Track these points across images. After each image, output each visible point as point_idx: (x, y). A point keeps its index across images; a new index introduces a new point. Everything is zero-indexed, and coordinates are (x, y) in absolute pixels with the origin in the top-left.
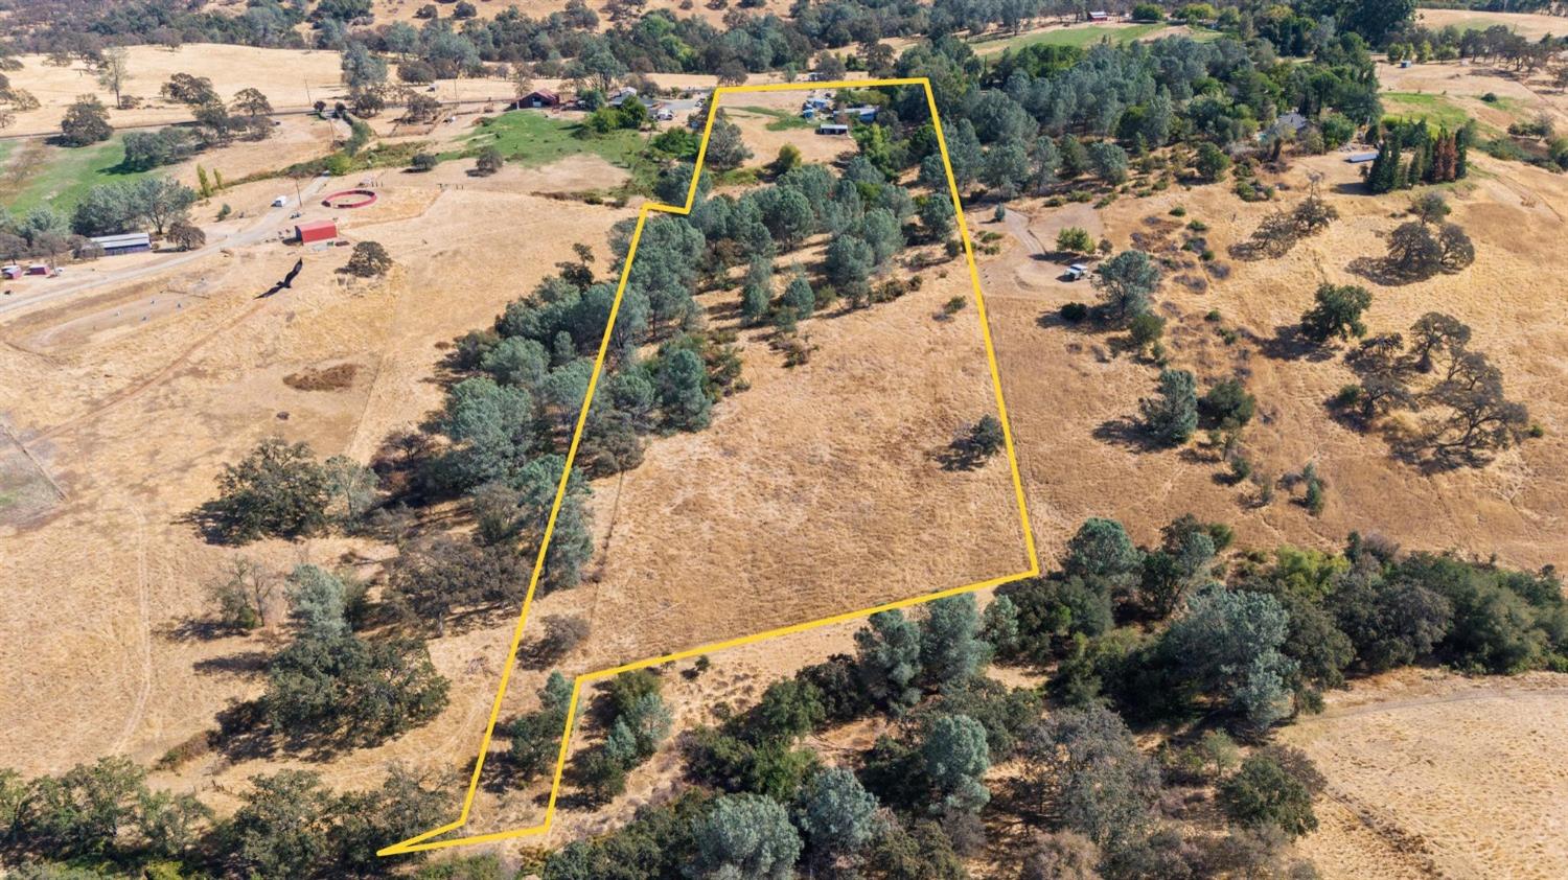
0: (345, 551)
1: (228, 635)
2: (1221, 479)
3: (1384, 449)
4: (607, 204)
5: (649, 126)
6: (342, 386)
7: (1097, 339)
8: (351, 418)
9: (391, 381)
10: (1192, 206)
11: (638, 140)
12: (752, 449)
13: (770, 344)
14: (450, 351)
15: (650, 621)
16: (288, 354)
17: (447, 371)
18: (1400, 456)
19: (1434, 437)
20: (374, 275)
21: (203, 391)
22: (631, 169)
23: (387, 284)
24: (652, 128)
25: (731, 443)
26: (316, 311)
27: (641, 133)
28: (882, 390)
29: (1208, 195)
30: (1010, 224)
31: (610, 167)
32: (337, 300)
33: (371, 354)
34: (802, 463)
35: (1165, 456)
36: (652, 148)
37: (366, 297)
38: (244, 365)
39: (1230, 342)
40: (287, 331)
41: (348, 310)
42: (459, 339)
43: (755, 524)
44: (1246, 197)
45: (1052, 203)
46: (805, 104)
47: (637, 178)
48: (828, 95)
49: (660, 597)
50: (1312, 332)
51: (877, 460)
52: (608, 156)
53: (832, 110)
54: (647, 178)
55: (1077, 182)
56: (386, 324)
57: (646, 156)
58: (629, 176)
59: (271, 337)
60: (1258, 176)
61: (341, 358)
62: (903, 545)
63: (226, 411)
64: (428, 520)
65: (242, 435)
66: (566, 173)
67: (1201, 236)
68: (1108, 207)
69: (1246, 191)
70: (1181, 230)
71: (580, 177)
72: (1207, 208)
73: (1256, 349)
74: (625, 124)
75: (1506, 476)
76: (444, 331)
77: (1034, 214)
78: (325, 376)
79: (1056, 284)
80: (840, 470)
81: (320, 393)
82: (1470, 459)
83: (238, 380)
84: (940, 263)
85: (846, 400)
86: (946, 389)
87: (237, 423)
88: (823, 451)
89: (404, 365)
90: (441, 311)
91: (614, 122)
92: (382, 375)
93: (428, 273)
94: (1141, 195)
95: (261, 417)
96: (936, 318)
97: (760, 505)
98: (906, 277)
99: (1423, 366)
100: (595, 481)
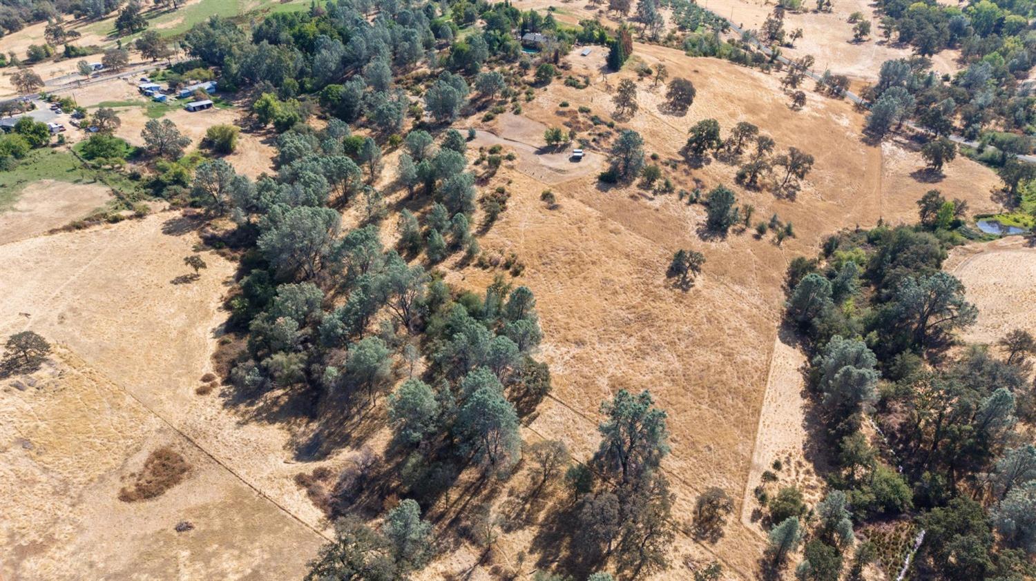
2: (758, 237)
3: (772, 196)
4: (130, 218)
5: (55, 140)
6: (183, 471)
7: (634, 188)
8: (241, 489)
9: (214, 441)
10: (565, 100)
11: (61, 156)
12: (588, 334)
13: (475, 266)
14: (216, 391)
15: (719, 464)
16: (82, 477)
17: (242, 407)
18: (779, 196)
19: (776, 183)
20: (43, 365)
21: (69, 560)
22: (99, 182)
23: (66, 367)
24: (61, 142)
25: (570, 337)
26: (43, 425)
27: (57, 149)
28: (594, 263)
29: (560, 90)
30: (484, 139)
31: (78, 187)
32: (45, 404)
33: (160, 431)
34: (625, 327)
35: (731, 237)
36: (89, 159)
37: (68, 386)
38: (59, 513)
39: (674, 167)
40: (45, 458)
41: (73, 407)
42: (207, 378)
43: (662, 375)
44: (578, 87)
45: (488, 118)
46: (142, 91)
47: (116, 188)
48: (143, 80)
49: (700, 448)
50: (695, 150)
51: (653, 304)
52: (60, 177)
53: (171, 91)
54: (126, 185)
55: (473, 101)
56: (129, 400)
57: (94, 167)
58: (108, 189)
59: (37, 472)
60: (565, 75)
61: (138, 450)
62: (729, 342)
63: (125, 560)
64: (452, 515)
65: (181, 566)
66: (46, 204)
67: (593, 115)
68: (524, 112)
69: (572, 83)
70: (579, 114)
71: (67, 203)
72: (571, 98)
73: (686, 167)
74: (35, 145)
75: (809, 189)
76: (184, 379)
77: (486, 128)
78: (154, 473)
79: (575, 165)
80: (646, 319)
81: (177, 489)
82: (794, 187)
83: (80, 529)
84: (493, 174)
85: (585, 278)
86: (620, 247)
87: (156, 563)
88: (623, 314)
89: (201, 424)
90: (153, 365)
91: (25, 145)
92: (200, 442)
93: (84, 340)
94: (529, 100)
95: (165, 542)
96: (550, 209)
97: (646, 363)
98: (487, 191)
99: (738, 152)
100: (538, 408)
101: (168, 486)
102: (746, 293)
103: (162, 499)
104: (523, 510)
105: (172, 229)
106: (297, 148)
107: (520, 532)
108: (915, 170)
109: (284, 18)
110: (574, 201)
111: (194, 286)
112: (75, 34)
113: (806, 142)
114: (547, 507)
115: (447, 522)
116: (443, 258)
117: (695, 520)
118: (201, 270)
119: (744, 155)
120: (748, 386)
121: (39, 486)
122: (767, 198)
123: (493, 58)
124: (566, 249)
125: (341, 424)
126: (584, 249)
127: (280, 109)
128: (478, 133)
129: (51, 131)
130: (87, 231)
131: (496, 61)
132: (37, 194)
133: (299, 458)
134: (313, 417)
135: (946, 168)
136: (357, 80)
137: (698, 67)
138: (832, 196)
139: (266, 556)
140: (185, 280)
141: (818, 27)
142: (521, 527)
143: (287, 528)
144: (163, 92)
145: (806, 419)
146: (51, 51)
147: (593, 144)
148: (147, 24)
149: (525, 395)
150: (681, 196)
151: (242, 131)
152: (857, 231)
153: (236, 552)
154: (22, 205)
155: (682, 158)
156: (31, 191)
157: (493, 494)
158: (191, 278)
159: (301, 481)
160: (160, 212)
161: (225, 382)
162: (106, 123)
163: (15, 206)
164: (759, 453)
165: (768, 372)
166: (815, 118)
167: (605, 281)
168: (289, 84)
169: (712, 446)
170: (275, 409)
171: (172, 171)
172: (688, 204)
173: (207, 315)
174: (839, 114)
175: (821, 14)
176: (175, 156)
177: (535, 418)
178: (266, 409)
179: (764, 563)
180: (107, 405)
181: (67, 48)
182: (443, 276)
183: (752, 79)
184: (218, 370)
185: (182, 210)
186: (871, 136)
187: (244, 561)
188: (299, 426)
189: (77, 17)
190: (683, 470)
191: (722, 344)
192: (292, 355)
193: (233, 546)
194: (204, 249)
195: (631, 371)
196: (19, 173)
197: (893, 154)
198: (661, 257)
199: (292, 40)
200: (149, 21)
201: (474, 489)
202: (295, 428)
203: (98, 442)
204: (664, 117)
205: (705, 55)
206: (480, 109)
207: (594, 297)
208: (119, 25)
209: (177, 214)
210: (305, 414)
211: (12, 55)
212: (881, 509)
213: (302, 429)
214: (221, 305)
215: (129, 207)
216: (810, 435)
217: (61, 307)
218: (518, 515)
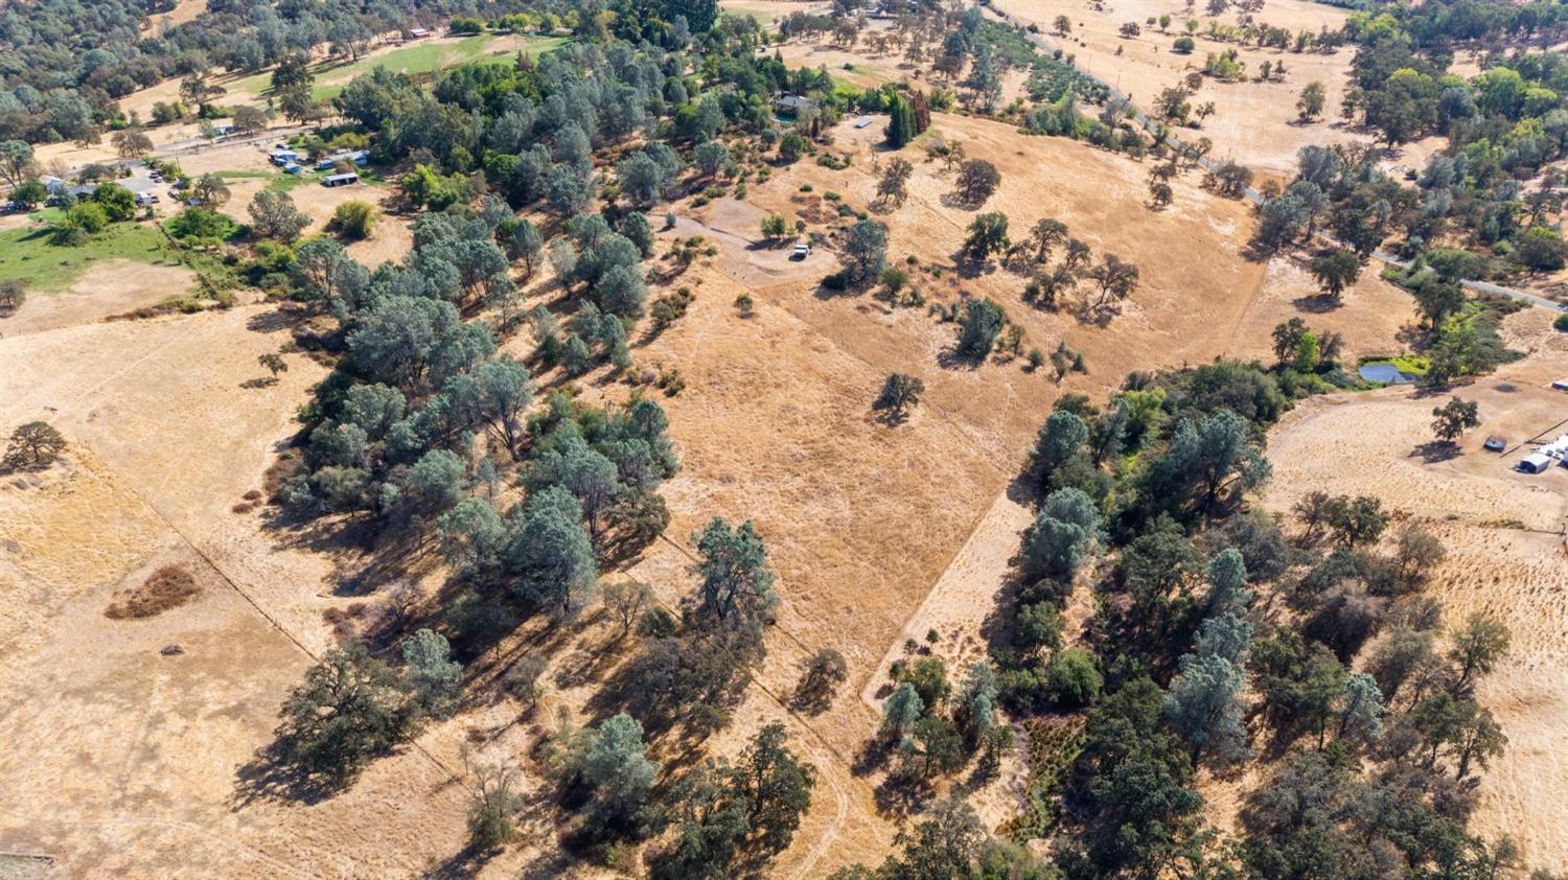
0: (464, 734)
1: (481, 863)
2: (1028, 370)
3: (1073, 320)
4: (211, 309)
5: (142, 212)
6: (190, 592)
7: (867, 298)
8: (253, 619)
9: (238, 565)
10: (808, 182)
11: (148, 232)
12: (740, 470)
13: (623, 382)
14: (258, 511)
15: (854, 629)
16: (67, 588)
17: (284, 531)
18: (1083, 320)
19: (1086, 303)
20: (55, 464)
21: (28, 671)
22: (184, 265)
23: (81, 469)
24: (150, 216)
25: (715, 472)
26: (36, 528)
27: (142, 223)
28: (778, 386)
29: (807, 171)
30: (686, 228)
31: (157, 269)
32: (46, 507)
33: (174, 548)
34: (792, 464)
35: (987, 366)
36: (179, 237)
37: (78, 490)
38: (31, 622)
39: (937, 275)
40: (30, 564)
41: (77, 512)
42: (252, 496)
43: (822, 524)
44: (834, 168)
45: (699, 203)
46: (272, 160)
47: (204, 273)
48: (279, 146)
49: (837, 609)
50: (975, 254)
51: (841, 440)
52: (137, 257)
53: (310, 161)
54: (217, 271)
55: (688, 182)
56: (147, 510)
57: (183, 247)
58: (193, 273)
59: (17, 578)
60: (821, 150)
61: (142, 565)
62: (929, 492)
63: (91, 677)
64: (502, 666)
65: (155, 691)
66: (112, 287)
67: (841, 203)
68: (750, 196)
69: (828, 163)
70: (823, 202)
71: (137, 287)
72: (818, 181)
73: (955, 275)
74: (115, 217)
75: (1134, 314)
76: (222, 494)
77: (693, 215)
78: (153, 592)
79: (795, 264)
80: (826, 457)
81: (176, 611)
82: (1112, 310)
83: (50, 640)
84: (680, 273)
85: (760, 404)
86: (820, 369)
87: (128, 683)
88: (795, 449)
89: (228, 544)
90: (188, 476)
91: (103, 218)
92: (222, 565)
93: (113, 441)
94: (760, 181)
95: (145, 665)
96: (742, 317)
97: (806, 508)
98: (667, 292)
99: (1041, 260)
100: (644, 552)
101: (166, 607)
102: (979, 435)
103: (155, 620)
104: (589, 665)
105: (261, 324)
106: (435, 231)
107: (577, 690)
108: (1303, 296)
109: (477, 72)
110: (778, 311)
111: (268, 392)
112: (219, 90)
113: (1153, 251)
114: (620, 663)
115: (494, 674)
116: (584, 371)
117: (798, 688)
118: (280, 374)
119: (1049, 264)
120: (936, 545)
121: (15, 592)
122: (1065, 322)
123: (732, 127)
124: (746, 366)
125: (399, 557)
126: (771, 369)
127: (437, 184)
128: (679, 221)
129: (139, 202)
130: (153, 320)
131: (734, 132)
132: (103, 274)
133: (337, 593)
134: (369, 550)
135: (1348, 295)
136: (539, 150)
137: (1026, 149)
138: (1167, 325)
139: (260, 690)
140: (259, 384)
141: (1252, 101)
142: (581, 684)
143: (296, 664)
144: (301, 162)
145: (1003, 591)
146: (184, 110)
147: (830, 240)
148: (312, 79)
149: (633, 537)
150: (932, 311)
151: (387, 213)
152: (1184, 371)
153: (225, 683)
154: (82, 287)
155: (953, 264)
156: (98, 270)
157: (560, 644)
158: (267, 383)
159: (331, 616)
160: (251, 303)
161: (272, 502)
162: (210, 196)
163: (73, 287)
164: (917, 623)
165: (971, 531)
166: (1181, 222)
167: (786, 408)
168: (459, 156)
169: (854, 608)
170: (326, 536)
171: (275, 255)
172: (940, 323)
173: (275, 426)
174: (1222, 218)
175: (1265, 85)
176: (288, 239)
177: (637, 562)
178: (315, 535)
179: (873, 743)
180: (119, 514)
181: (202, 107)
182: (579, 391)
183: (1108, 167)
184: (268, 488)
185: (279, 304)
186: (1259, 249)
187: (231, 693)
188: (350, 558)
189: (230, 69)
190: (806, 631)
191: (920, 494)
192: (351, 470)
193: (223, 677)
194: (293, 351)
195: (781, 516)
196: (90, 249)
197: (1284, 272)
198: (872, 383)
199: (482, 100)
200: (317, 76)
201: (537, 638)
202: (344, 560)
203: (97, 552)
204: (946, 211)
205: (1051, 133)
206: (692, 193)
207: (764, 427)
208: (276, 81)
209: (273, 308)
210: (361, 545)
211: (133, 114)
212: (1054, 697)
213: (353, 562)
214: (296, 415)
215: (213, 295)
216: (1001, 609)
217: (96, 404)
218: (582, 670)
